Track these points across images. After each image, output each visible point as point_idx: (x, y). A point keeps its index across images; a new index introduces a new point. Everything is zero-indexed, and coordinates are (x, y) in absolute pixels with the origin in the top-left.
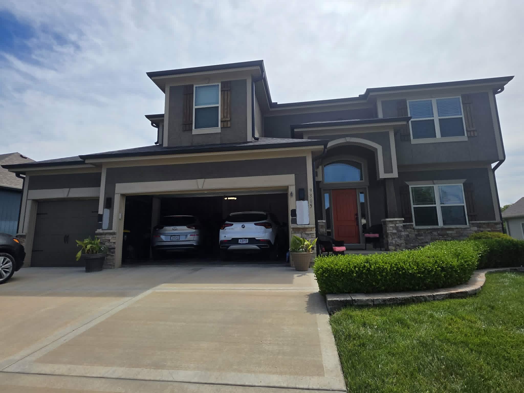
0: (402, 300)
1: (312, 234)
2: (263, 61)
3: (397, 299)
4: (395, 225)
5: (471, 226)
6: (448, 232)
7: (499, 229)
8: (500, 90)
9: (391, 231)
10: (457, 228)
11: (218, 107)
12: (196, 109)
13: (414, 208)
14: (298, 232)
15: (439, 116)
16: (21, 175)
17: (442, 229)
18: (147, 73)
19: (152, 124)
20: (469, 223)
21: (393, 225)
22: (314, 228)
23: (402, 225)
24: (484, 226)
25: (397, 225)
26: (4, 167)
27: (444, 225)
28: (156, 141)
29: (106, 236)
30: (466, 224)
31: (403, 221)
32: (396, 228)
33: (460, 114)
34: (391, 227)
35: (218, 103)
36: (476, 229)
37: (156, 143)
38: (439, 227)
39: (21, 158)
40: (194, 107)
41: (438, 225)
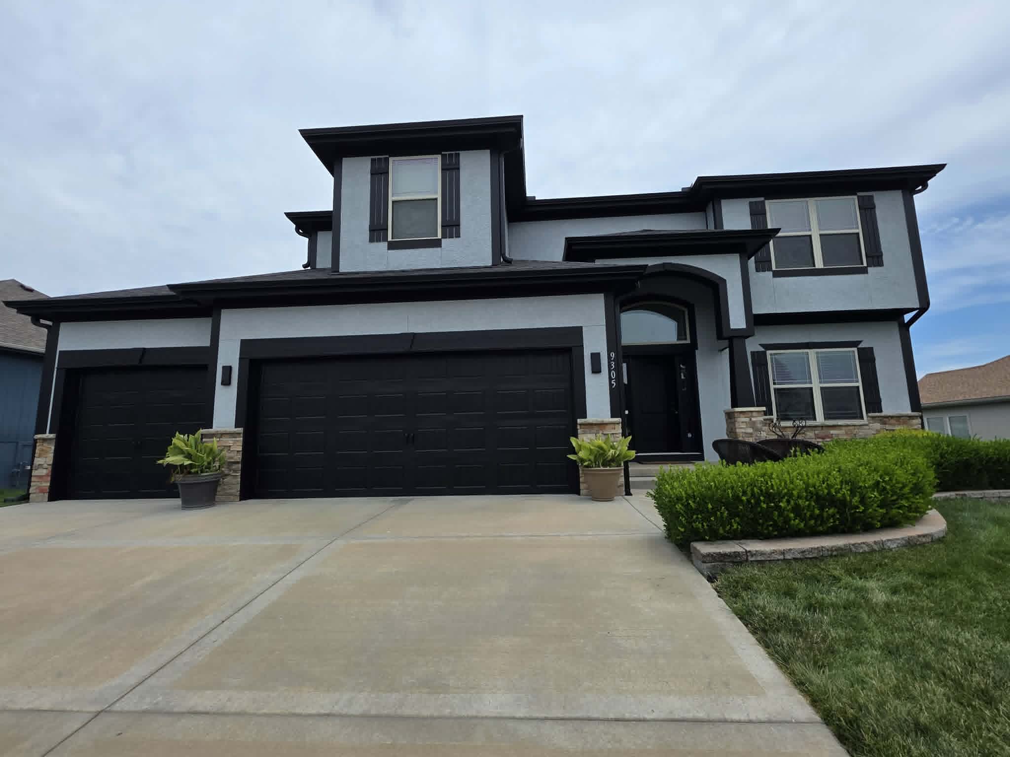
0: (832, 551)
1: (614, 435)
2: (522, 116)
3: (824, 549)
4: (750, 420)
5: (871, 422)
6: (832, 432)
7: (916, 427)
8: (920, 187)
9: (743, 431)
10: (848, 426)
11: (436, 199)
12: (393, 202)
13: (775, 389)
14: (590, 431)
15: (820, 229)
16: (42, 321)
17: (822, 427)
18: (301, 131)
19: (297, 230)
20: (868, 416)
21: (747, 420)
22: (618, 424)
23: (761, 418)
24: (893, 421)
25: (753, 419)
26: (9, 304)
27: (825, 419)
28: (305, 261)
29: (221, 439)
30: (862, 418)
31: (764, 411)
32: (752, 424)
33: (855, 226)
34: (742, 422)
35: (436, 193)
36: (878, 426)
37: (305, 266)
38: (817, 424)
39: (21, 291)
40: (391, 199)
41: (815, 419)
